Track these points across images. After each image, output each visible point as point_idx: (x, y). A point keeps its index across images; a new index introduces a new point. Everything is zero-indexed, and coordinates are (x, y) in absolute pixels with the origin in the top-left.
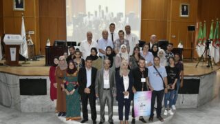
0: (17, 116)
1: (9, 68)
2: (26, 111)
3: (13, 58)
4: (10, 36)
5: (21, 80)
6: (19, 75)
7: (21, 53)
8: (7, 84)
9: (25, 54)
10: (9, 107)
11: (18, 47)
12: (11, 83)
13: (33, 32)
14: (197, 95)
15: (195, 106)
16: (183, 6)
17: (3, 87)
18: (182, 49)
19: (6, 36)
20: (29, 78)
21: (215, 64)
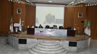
0: (17, 50)
1: (15, 34)
2: (20, 49)
3: (16, 31)
4: (16, 24)
5: (19, 39)
6: (18, 37)
7: (19, 29)
8: (14, 40)
9: (20, 30)
10: (15, 47)
11: (18, 27)
12: (16, 40)
13: (23, 21)
14: (76, 47)
15: (75, 51)
16: (80, 13)
17: (13, 41)
18: (75, 31)
19: (15, 24)
20: (21, 38)
21: (89, 36)
